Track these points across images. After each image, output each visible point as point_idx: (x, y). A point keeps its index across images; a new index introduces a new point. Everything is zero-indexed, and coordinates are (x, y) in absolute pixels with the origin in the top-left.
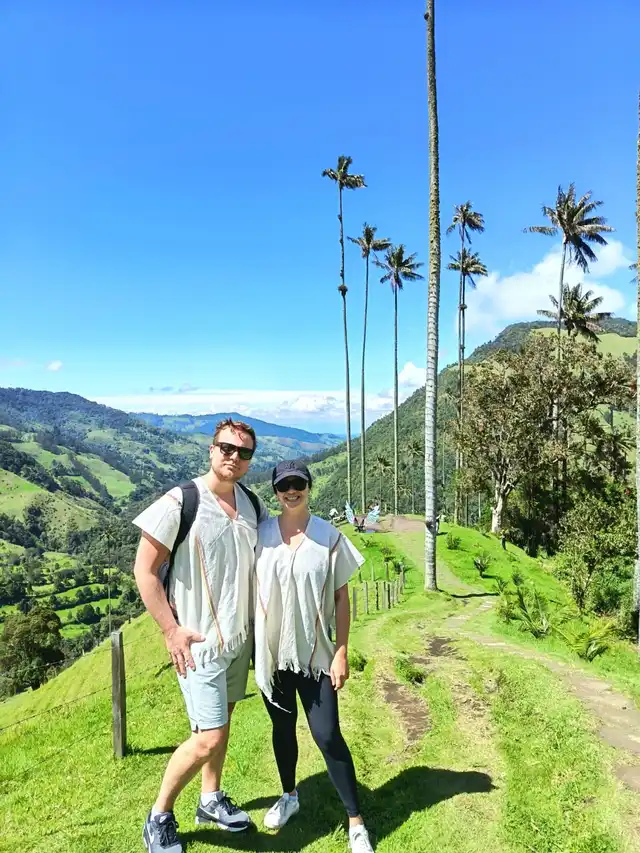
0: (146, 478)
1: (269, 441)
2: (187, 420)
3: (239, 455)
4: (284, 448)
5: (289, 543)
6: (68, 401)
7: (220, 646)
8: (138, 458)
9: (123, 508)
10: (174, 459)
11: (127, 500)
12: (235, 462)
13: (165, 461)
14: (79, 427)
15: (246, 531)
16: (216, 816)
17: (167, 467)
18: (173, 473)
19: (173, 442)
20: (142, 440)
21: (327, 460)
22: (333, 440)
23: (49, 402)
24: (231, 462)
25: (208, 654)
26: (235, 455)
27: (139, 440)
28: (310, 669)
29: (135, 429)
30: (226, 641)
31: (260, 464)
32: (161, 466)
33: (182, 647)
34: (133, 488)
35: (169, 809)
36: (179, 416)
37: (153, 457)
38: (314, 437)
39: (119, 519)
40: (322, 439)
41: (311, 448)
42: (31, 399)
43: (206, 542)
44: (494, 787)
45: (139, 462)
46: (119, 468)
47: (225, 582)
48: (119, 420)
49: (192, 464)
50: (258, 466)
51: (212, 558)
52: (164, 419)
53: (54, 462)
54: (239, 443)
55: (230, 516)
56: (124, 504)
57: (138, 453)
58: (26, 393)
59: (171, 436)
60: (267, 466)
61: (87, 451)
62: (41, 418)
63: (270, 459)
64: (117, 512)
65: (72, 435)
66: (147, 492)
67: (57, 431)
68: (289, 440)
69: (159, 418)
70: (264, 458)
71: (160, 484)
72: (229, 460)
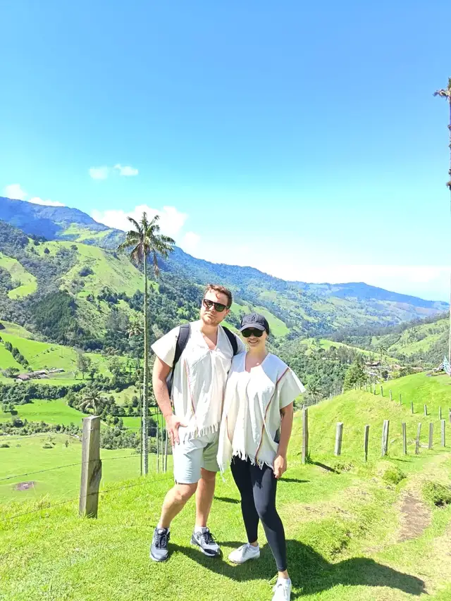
0: (296, 325)
1: (389, 304)
2: (327, 287)
3: (215, 308)
4: (400, 311)
5: (249, 371)
6: (250, 272)
7: (196, 432)
8: (291, 311)
9: (281, 344)
10: (316, 314)
11: (283, 339)
12: (213, 312)
13: (310, 315)
14: (256, 289)
15: (221, 360)
16: (199, 542)
17: (311, 319)
18: (315, 324)
19: (315, 302)
20: (295, 299)
21: (438, 322)
22: (444, 306)
23: (239, 272)
24: (210, 313)
25: (188, 436)
26: (212, 308)
27: (293, 299)
28: (256, 460)
29: (291, 292)
30: (200, 430)
31: (381, 322)
32: (306, 317)
33: (173, 428)
34: (288, 331)
35: (166, 527)
36: (322, 284)
37: (302, 311)
38: (429, 304)
39: (278, 351)
40: (435, 306)
41: (425, 313)
42: (228, 271)
43: (191, 363)
44: (425, 592)
45: (292, 314)
46: (279, 317)
47: (202, 391)
48: (280, 285)
49: (329, 318)
50: (379, 323)
51: (194, 374)
52: (311, 286)
53: (240, 311)
54: (215, 299)
55: (211, 348)
56: (281, 341)
57: (291, 308)
58: (226, 266)
59: (314, 298)
60: (387, 324)
61: (260, 305)
62: (233, 282)
63: (389, 318)
64: (277, 346)
65: (252, 294)
66: (296, 335)
67: (243, 291)
68: (405, 305)
69: (307, 286)
70: (384, 318)
71: (306, 330)
72: (208, 311)
